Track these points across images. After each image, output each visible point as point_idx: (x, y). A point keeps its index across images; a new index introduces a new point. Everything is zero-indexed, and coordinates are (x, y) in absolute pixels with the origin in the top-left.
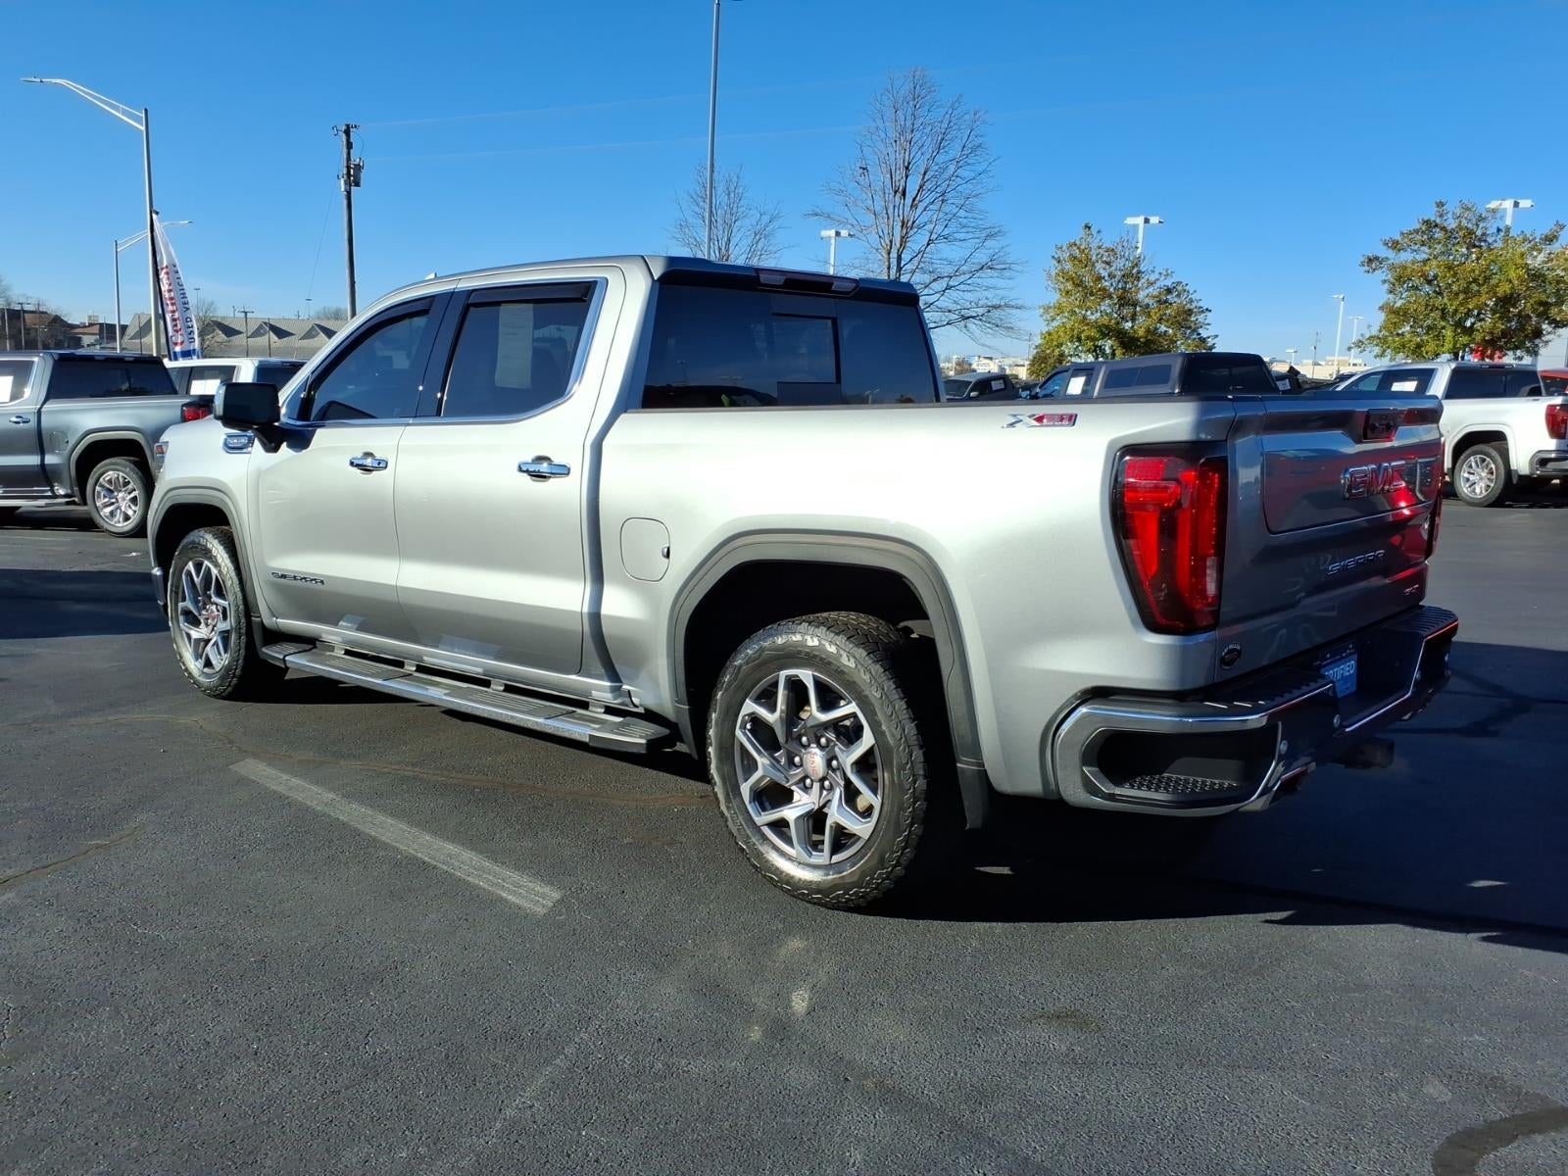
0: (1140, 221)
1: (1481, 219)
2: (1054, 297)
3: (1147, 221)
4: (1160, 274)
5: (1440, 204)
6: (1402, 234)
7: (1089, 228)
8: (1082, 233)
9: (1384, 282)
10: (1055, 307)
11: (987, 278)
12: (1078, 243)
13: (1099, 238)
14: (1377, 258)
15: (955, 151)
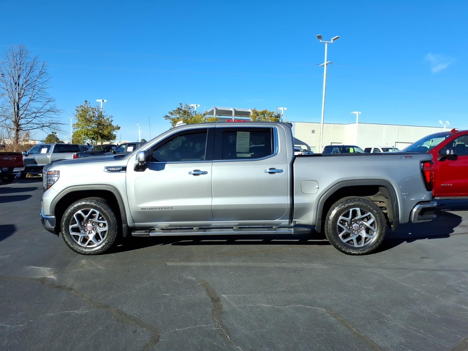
0: (101, 101)
1: (190, 108)
2: (76, 121)
3: (103, 101)
4: (110, 116)
5: (181, 104)
6: (173, 111)
7: (87, 102)
8: (85, 103)
9: (171, 122)
10: (77, 125)
11: (50, 114)
12: (83, 106)
13: (90, 105)
14: (167, 116)
15: (37, 72)
